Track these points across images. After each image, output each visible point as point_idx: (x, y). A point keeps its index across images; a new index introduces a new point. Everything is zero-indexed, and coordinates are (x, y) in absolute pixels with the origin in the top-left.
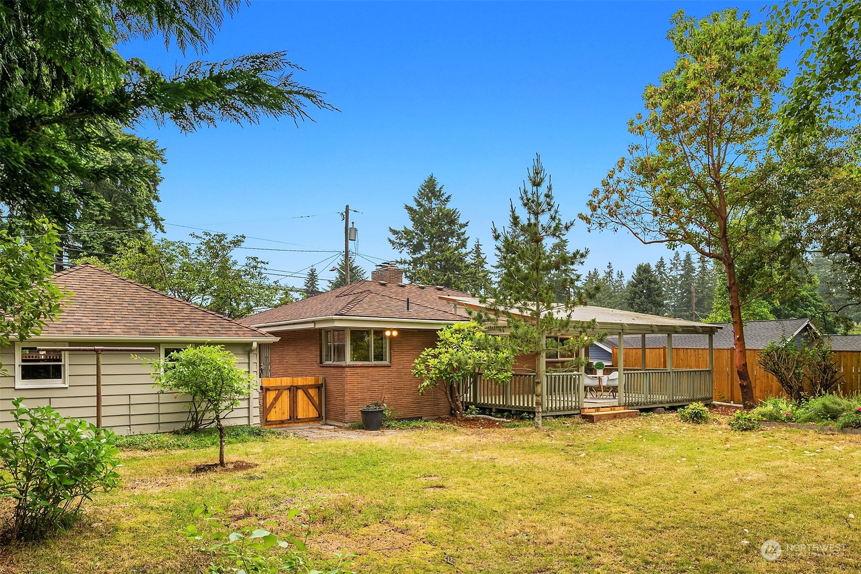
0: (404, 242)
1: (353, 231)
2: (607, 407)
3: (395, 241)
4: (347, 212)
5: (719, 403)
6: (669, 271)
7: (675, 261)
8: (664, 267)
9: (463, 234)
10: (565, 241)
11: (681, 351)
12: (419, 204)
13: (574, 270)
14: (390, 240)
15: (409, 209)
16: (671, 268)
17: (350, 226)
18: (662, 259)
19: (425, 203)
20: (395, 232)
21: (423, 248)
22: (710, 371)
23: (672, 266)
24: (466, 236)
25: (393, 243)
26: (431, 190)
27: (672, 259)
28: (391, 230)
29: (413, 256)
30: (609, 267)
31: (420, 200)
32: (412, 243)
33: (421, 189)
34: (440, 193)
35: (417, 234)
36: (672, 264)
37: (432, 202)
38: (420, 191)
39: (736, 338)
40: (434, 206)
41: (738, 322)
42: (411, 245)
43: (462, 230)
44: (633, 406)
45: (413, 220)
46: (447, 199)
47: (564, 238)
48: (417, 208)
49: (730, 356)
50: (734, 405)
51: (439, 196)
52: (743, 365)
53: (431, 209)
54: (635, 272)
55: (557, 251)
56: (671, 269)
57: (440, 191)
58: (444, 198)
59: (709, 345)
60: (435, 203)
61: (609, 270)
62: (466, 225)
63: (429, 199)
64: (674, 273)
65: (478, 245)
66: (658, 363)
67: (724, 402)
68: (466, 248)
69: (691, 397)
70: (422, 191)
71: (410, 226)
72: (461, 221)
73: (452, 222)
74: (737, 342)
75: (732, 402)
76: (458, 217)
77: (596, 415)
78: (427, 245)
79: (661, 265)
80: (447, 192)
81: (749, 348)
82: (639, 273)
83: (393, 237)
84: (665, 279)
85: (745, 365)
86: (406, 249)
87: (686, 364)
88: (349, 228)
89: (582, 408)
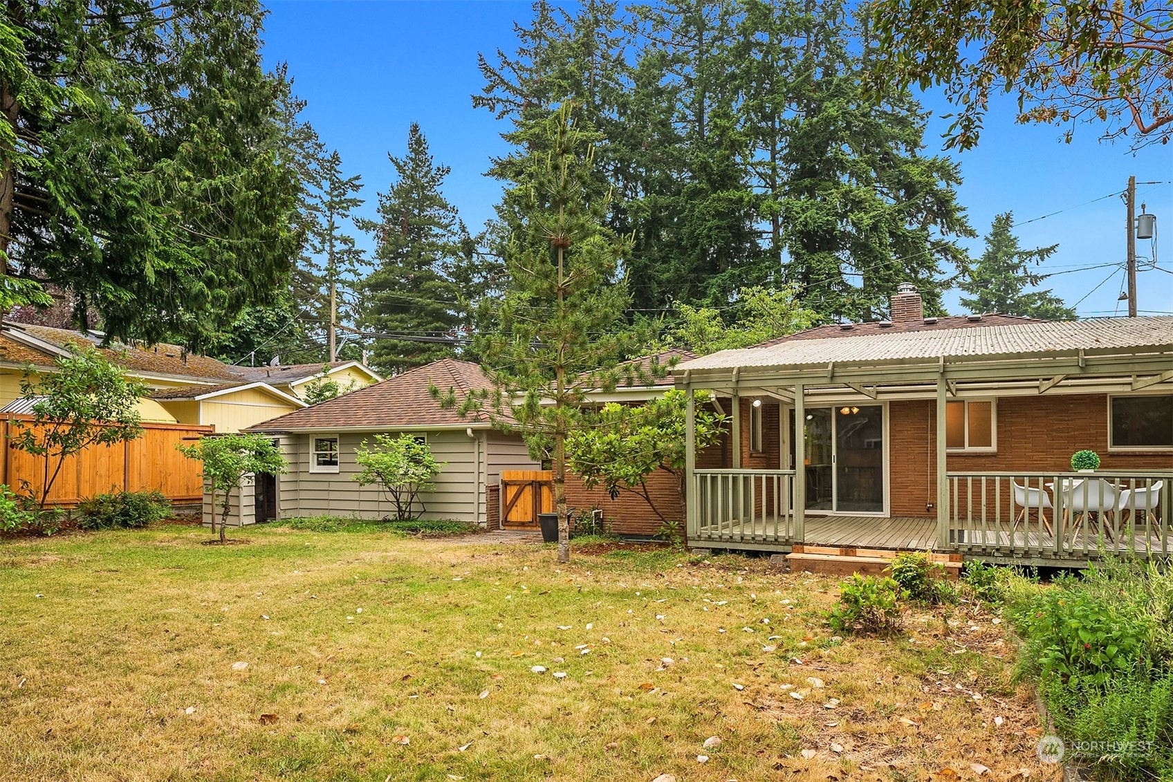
1: (1144, 221)
2: (886, 549)
17: (1138, 212)
44: (991, 555)
77: (797, 560)
88: (1136, 217)
89: (797, 543)
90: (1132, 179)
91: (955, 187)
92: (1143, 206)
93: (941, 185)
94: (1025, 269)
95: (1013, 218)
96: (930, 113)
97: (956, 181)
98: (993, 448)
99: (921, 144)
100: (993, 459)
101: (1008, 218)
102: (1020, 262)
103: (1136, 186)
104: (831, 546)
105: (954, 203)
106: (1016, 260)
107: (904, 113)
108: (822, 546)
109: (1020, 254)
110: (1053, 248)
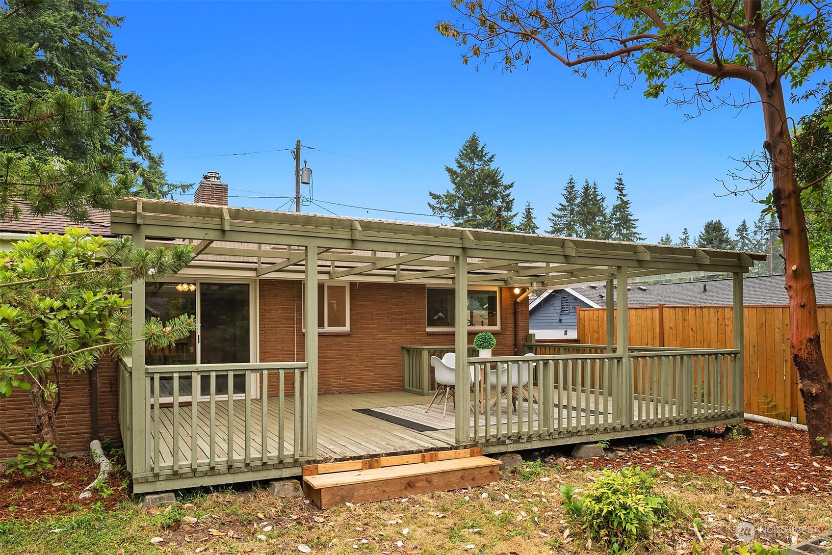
0: (445, 206)
1: (305, 172)
2: (411, 452)
3: (436, 205)
4: (298, 149)
5: (766, 419)
6: (753, 235)
7: (760, 224)
8: (746, 231)
9: (508, 195)
10: (627, 203)
11: (692, 312)
12: (461, 166)
13: (636, 233)
14: (430, 205)
15: (449, 170)
16: (756, 231)
17: (302, 165)
18: (744, 222)
19: (468, 164)
20: (435, 197)
21: (466, 213)
22: (735, 354)
23: (757, 229)
24: (511, 198)
25: (433, 208)
26: (473, 150)
27: (757, 222)
28: (431, 194)
29: (455, 221)
30: (685, 233)
31: (462, 161)
32: (452, 208)
33: (463, 150)
34: (482, 153)
35: (459, 198)
36: (756, 227)
37: (474, 162)
38: (462, 152)
39: (790, 272)
40: (476, 167)
41: (796, 229)
42: (452, 210)
43: (507, 192)
44: (504, 443)
45: (454, 183)
46: (491, 159)
47: (625, 199)
48: (458, 170)
49: (788, 322)
50: (797, 426)
51: (481, 156)
52: (810, 340)
53: (473, 171)
54: (703, 232)
55: (618, 213)
56: (756, 233)
57: (482, 151)
58: (487, 157)
59: (735, 298)
60: (478, 165)
61: (684, 237)
62: (511, 186)
63: (471, 160)
64: (758, 237)
65: (529, 209)
66: (650, 335)
67: (777, 417)
68: (511, 211)
69: (684, 415)
70: (464, 152)
71: (451, 188)
72: (506, 181)
73: (495, 183)
74: (792, 283)
75: (794, 419)
76: (502, 178)
77: (330, 489)
78: (469, 209)
79: (743, 229)
80: (489, 151)
81: (823, 303)
82: (707, 232)
83: (433, 202)
84: (748, 244)
85: (815, 341)
86: (446, 214)
87: (700, 338)
88: (301, 168)
89: (308, 462)
90: (299, 142)
91: (145, 119)
92: (305, 162)
93: (134, 116)
94: (172, 197)
95: (164, 158)
96: (125, 57)
97: (147, 116)
98: (346, 329)
99: (116, 78)
100: (349, 338)
101: (160, 158)
102: (169, 191)
103: (301, 147)
104: (352, 458)
105: (144, 132)
106: (165, 189)
107: (103, 49)
108: (341, 460)
109: (169, 185)
110: (191, 185)
